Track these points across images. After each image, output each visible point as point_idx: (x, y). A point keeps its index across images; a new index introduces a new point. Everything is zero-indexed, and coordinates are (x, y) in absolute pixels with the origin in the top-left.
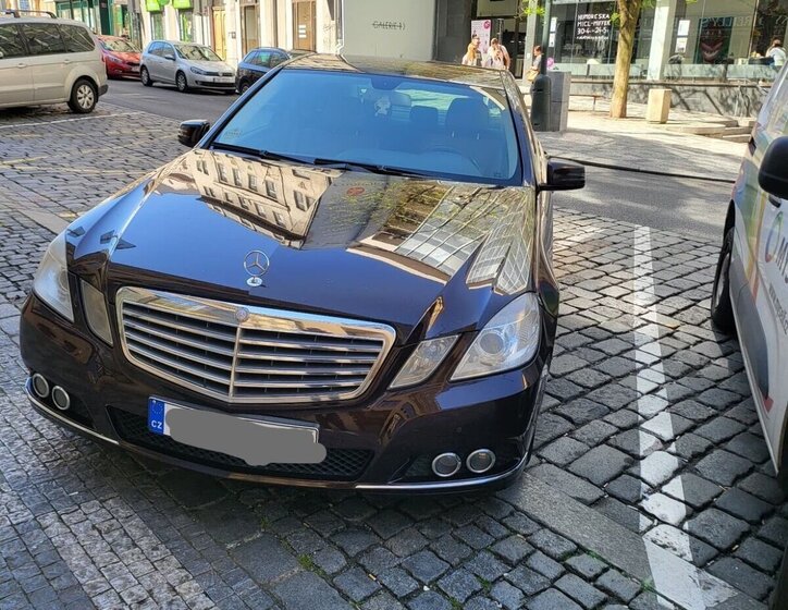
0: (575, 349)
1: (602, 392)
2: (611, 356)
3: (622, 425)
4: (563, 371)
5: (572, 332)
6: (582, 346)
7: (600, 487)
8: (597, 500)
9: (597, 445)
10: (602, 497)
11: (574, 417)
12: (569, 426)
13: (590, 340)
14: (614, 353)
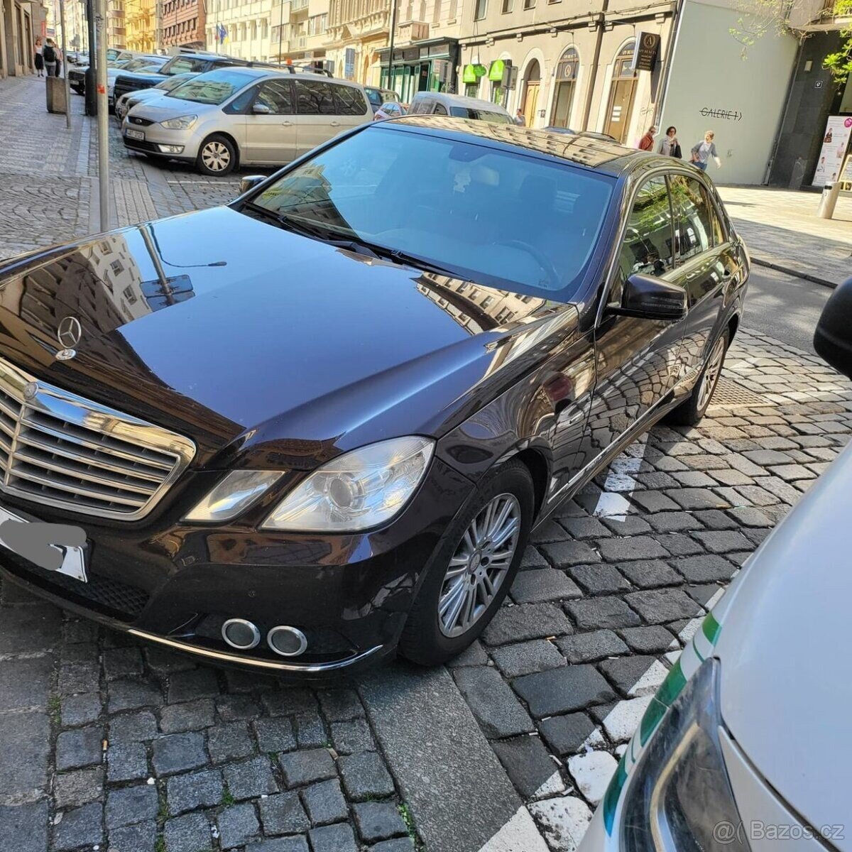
0: (667, 533)
1: (650, 597)
2: (711, 553)
3: (637, 645)
4: (621, 557)
5: (683, 509)
6: (680, 531)
7: (535, 719)
8: (516, 735)
9: (584, 662)
10: (526, 733)
11: (580, 618)
12: (566, 626)
13: (699, 525)
14: (716, 548)
